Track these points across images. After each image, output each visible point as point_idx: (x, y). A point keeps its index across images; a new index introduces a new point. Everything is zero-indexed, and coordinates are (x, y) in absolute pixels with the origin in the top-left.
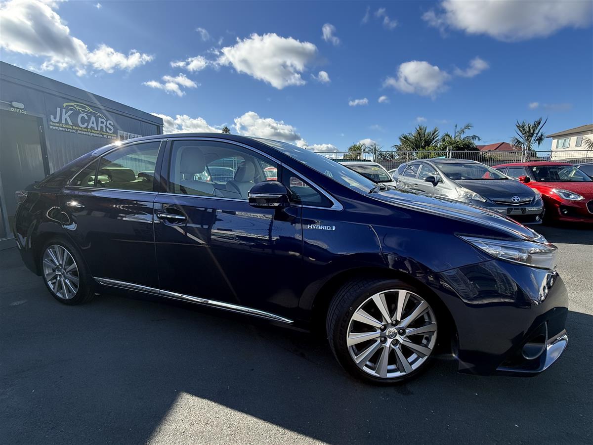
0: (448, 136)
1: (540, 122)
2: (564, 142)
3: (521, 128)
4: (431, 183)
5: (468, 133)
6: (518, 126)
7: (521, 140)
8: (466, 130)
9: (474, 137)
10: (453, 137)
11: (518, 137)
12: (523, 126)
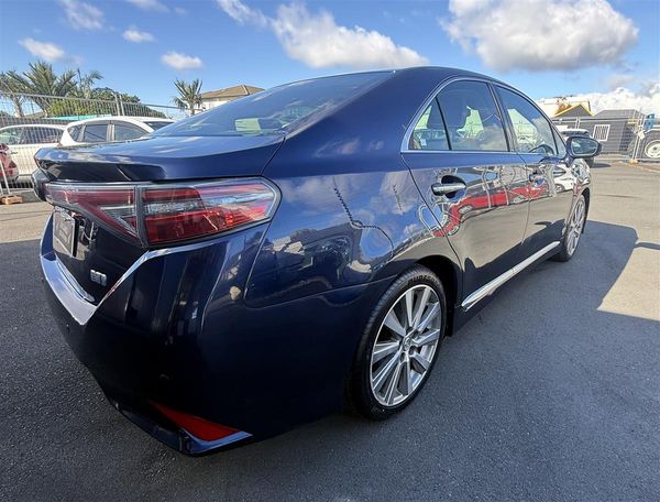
12: (182, 86)
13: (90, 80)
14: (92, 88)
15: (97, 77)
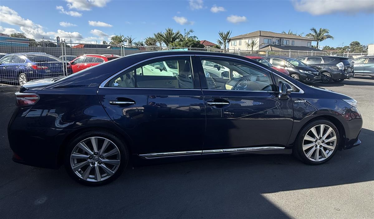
0: (181, 35)
1: (229, 33)
2: (234, 43)
3: (221, 34)
4: (217, 68)
5: (192, 35)
6: (219, 34)
7: (222, 42)
8: (191, 33)
9: (195, 37)
10: (184, 36)
11: (220, 40)
12: (222, 34)
13: (188, 33)
14: (189, 36)
15: (191, 31)
